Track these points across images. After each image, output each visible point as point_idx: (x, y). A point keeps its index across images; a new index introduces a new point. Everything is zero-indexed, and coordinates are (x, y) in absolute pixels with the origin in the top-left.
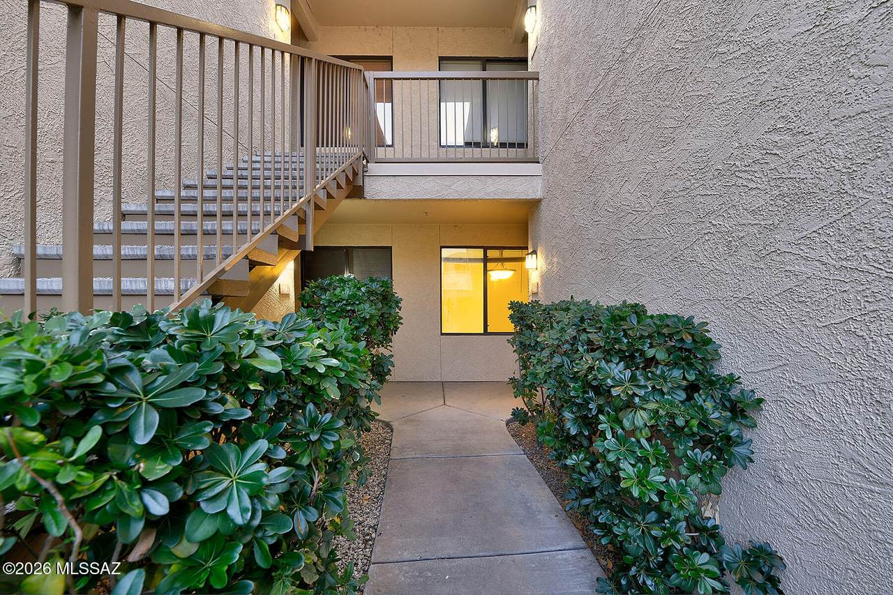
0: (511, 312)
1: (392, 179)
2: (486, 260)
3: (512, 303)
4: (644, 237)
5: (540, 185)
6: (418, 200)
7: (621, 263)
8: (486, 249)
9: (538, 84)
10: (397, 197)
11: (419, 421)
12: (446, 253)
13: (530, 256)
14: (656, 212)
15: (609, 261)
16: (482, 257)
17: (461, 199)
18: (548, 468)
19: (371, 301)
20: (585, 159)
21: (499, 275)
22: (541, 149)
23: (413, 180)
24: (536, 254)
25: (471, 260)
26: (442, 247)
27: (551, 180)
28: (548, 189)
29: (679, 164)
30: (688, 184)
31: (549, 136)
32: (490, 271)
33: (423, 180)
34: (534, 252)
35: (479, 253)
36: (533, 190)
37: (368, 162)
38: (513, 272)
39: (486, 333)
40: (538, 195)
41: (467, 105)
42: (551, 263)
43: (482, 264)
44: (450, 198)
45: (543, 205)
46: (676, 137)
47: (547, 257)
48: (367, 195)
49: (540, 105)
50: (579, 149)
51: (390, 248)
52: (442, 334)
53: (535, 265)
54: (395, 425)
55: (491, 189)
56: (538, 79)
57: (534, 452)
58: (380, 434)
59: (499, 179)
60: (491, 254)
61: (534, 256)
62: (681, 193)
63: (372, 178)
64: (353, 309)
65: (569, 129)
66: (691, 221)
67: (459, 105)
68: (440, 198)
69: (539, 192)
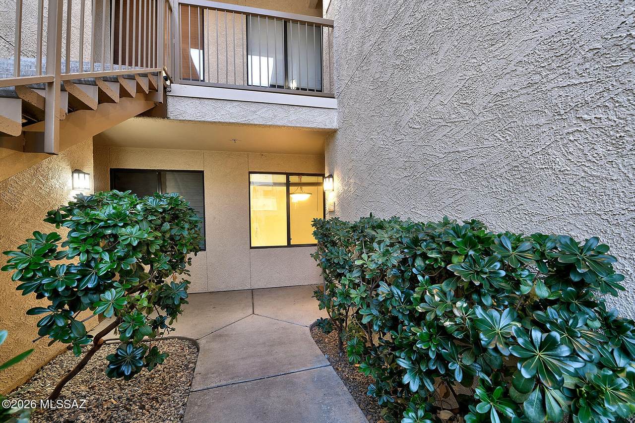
0: (314, 229)
1: (198, 101)
2: (288, 184)
3: (315, 220)
4: (465, 148)
5: (336, 117)
6: (224, 123)
7: (431, 178)
8: (288, 175)
9: (332, 31)
10: (203, 119)
11: (227, 335)
12: (254, 177)
13: (327, 179)
14: (482, 119)
15: (415, 177)
16: (286, 182)
17: (266, 125)
18: (353, 379)
19: (151, 221)
20: (385, 83)
21: (300, 197)
22: (336, 86)
23: (219, 103)
24: (333, 177)
25: (275, 184)
26: (250, 173)
27: (347, 111)
28: (344, 120)
29: (519, 59)
30: (537, 78)
31: (345, 73)
32: (291, 194)
33: (229, 104)
34: (331, 176)
35: (282, 179)
36: (330, 121)
37: (171, 82)
38: (309, 195)
39: (289, 245)
40: (334, 125)
41: (271, 60)
42: (348, 184)
43: (285, 188)
44: (256, 123)
45: (339, 135)
46: (513, 30)
47: (343, 179)
48: (170, 115)
49: (335, 48)
50: (377, 76)
51: (202, 172)
52: (251, 248)
53: (333, 188)
54: (202, 343)
55: (293, 117)
56: (332, 27)
57: (338, 359)
58: (185, 356)
59: (301, 109)
60: (293, 179)
61: (331, 179)
62: (523, 92)
63: (176, 99)
64: (114, 233)
65: (365, 60)
66: (543, 120)
67: (264, 59)
68: (246, 122)
69: (335, 123)
